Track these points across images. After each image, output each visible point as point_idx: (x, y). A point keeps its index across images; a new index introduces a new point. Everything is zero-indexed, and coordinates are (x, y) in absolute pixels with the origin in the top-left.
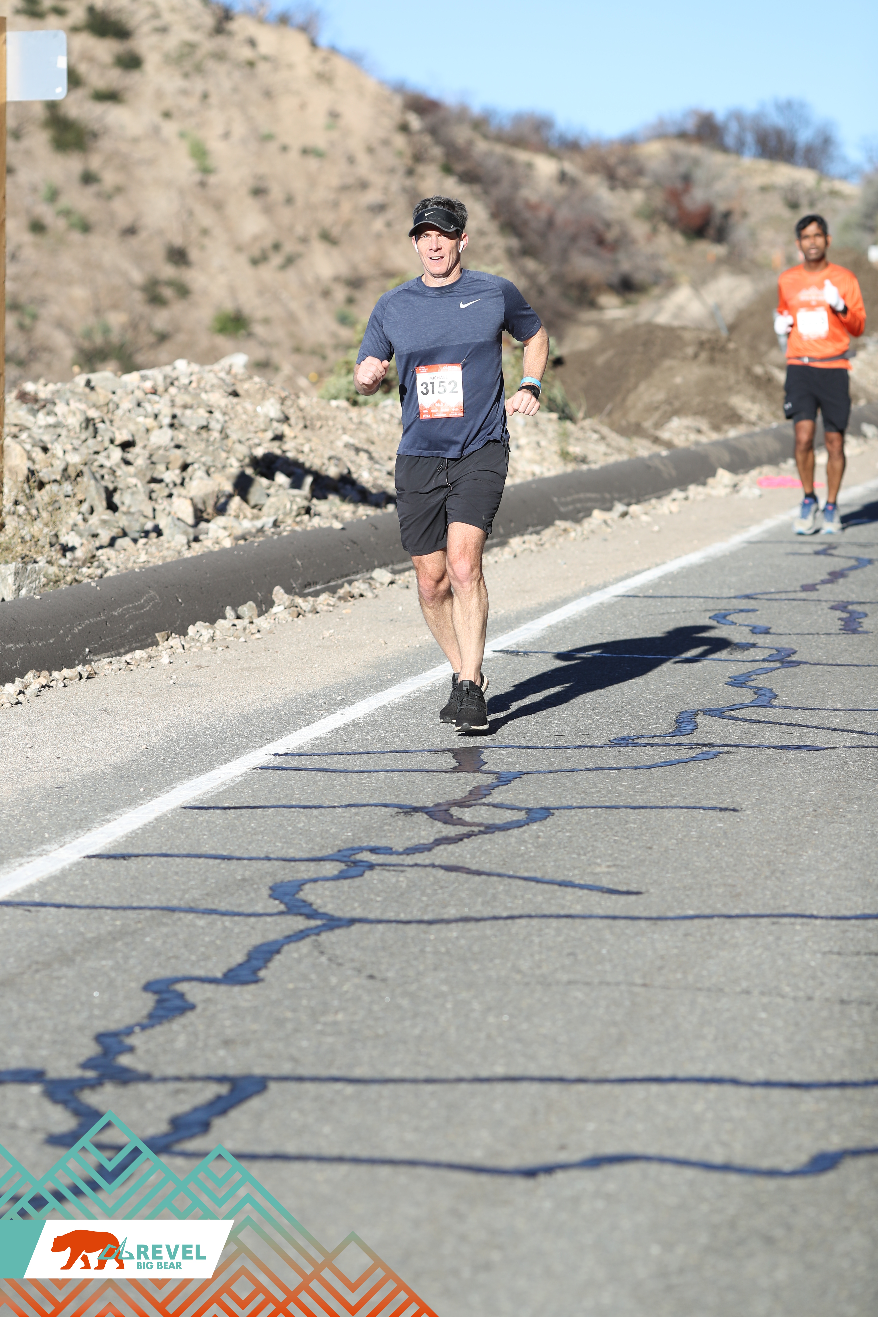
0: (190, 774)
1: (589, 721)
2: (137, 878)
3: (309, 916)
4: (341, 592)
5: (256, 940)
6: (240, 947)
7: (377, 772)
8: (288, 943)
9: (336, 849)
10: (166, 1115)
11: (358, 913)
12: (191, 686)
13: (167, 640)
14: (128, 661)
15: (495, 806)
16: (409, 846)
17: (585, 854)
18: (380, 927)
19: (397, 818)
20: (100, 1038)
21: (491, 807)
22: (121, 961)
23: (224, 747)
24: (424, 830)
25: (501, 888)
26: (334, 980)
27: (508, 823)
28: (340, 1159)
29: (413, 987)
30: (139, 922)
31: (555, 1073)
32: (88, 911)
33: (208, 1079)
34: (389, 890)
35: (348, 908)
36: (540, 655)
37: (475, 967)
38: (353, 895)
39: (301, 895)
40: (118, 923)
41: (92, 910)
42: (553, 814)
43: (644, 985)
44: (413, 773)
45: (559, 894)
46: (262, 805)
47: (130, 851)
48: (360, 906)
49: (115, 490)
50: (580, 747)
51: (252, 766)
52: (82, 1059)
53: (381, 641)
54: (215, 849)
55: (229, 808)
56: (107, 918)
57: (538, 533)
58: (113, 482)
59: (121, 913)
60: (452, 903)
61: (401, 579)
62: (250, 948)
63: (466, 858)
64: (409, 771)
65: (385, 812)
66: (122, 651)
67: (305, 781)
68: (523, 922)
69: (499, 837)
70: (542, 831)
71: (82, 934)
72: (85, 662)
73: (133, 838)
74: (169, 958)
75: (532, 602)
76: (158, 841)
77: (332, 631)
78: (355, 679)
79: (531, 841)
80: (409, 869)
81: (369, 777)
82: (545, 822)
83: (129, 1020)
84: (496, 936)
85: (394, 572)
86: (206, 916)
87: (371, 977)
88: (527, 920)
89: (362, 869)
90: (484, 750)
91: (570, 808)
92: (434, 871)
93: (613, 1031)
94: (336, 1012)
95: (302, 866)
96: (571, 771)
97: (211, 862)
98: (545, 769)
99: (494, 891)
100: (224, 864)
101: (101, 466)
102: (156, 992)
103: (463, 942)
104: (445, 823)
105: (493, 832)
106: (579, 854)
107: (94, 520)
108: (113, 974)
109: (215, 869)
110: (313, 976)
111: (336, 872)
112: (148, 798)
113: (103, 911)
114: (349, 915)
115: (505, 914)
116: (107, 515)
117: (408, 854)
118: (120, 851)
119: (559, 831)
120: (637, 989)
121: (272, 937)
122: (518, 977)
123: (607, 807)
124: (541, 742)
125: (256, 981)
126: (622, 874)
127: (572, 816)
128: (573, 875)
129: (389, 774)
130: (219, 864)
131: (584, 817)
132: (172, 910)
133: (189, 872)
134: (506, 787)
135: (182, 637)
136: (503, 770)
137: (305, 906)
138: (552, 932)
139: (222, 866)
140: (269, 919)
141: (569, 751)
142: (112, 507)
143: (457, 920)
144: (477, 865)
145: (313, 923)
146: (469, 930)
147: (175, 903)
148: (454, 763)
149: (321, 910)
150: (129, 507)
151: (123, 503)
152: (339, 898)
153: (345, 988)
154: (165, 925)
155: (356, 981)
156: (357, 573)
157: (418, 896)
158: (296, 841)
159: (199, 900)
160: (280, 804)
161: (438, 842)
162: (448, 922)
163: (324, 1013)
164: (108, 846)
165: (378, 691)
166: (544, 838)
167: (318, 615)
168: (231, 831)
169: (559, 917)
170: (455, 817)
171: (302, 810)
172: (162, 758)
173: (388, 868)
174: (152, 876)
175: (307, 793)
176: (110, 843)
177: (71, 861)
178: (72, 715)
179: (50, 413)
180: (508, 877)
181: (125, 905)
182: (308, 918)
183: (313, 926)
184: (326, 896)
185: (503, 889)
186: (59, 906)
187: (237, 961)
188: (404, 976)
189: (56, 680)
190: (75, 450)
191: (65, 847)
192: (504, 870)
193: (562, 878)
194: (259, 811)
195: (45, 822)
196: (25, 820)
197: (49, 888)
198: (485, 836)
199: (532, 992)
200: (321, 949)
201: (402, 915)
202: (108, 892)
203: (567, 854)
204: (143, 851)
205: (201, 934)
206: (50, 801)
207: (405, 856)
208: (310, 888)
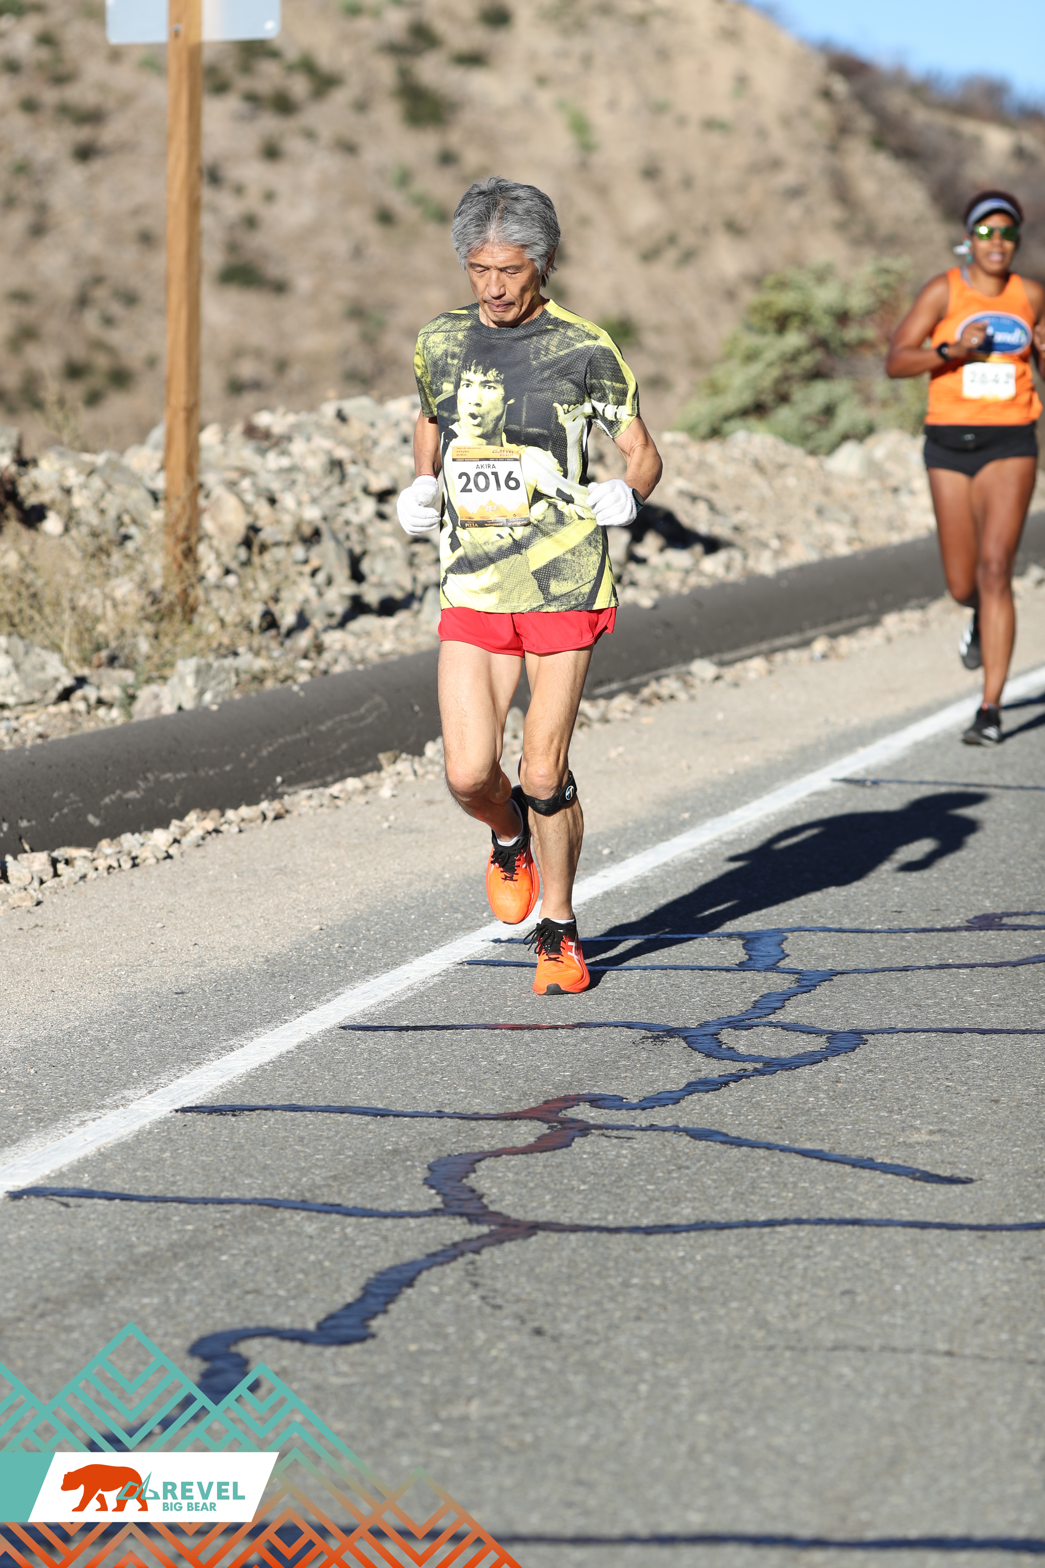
0: (368, 972)
1: (944, 889)
2: (241, 1147)
3: (473, 1219)
4: (646, 692)
5: (385, 1260)
6: (358, 1271)
8: (428, 1268)
9: (542, 1099)
11: (542, 1215)
12: (411, 831)
13: (394, 762)
14: (336, 794)
15: (785, 1027)
16: (648, 1095)
17: (900, 1112)
18: (573, 1237)
19: (641, 1046)
21: (780, 1029)
22: (173, 1298)
23: (428, 928)
24: (676, 1067)
25: (768, 1169)
26: (481, 1336)
27: (797, 1057)
29: (595, 1353)
30: (222, 1226)
31: (781, 1528)
32: (153, 1204)
34: (602, 1171)
35: (534, 1204)
36: (894, 786)
37: (697, 1317)
38: (546, 1180)
39: (472, 1180)
40: (190, 1227)
41: (160, 1205)
42: (865, 1042)
43: (949, 1354)
44: (681, 972)
45: (850, 1180)
46: (455, 1023)
47: (247, 1099)
48: (553, 1199)
49: (364, 553)
50: (924, 930)
51: (458, 960)
53: (684, 764)
54: (368, 1099)
55: (407, 1028)
56: (176, 1219)
57: (922, 607)
58: (362, 542)
59: (200, 1209)
60: (689, 1195)
61: (730, 673)
62: (372, 1275)
63: (726, 1115)
64: (675, 968)
65: (627, 1037)
66: (330, 779)
67: (526, 984)
68: (786, 1230)
69: (781, 1079)
70: (845, 1071)
71: (131, 1246)
72: (275, 796)
73: (257, 1078)
74: (248, 1292)
75: (896, 707)
76: (291, 1083)
77: (621, 749)
78: (636, 822)
79: (825, 1088)
80: (638, 1134)
81: (617, 979)
82: (852, 1055)
84: (740, 1258)
85: (722, 664)
86: (322, 1216)
87: (538, 1332)
88: (795, 1227)
89: (571, 1133)
90: (789, 935)
91: (892, 1031)
92: (675, 1138)
93: (886, 1441)
94: (469, 1399)
95: (485, 1128)
96: (905, 969)
97: (356, 1119)
98: (868, 966)
99: (754, 1175)
101: (347, 523)
102: (205, 1358)
103: (690, 1266)
104: (708, 1056)
105: (775, 1072)
106: (891, 1112)
107: (332, 595)
108: (153, 1322)
109: (359, 1132)
110: (451, 1330)
111: (532, 1140)
112: (299, 1011)
113: (174, 1204)
114: (531, 1217)
115: (762, 1218)
116: (350, 589)
117: (644, 1109)
118: (231, 1100)
119: (870, 1071)
120: (935, 1361)
121: (410, 1254)
122: (759, 1334)
123: (945, 1031)
124: (871, 922)
125: (362, 1339)
126: (948, 1148)
127: (892, 1046)
128: (876, 1148)
129: (647, 973)
130: (367, 1124)
131: (910, 1046)
132: (275, 1204)
133: (319, 1138)
134: (807, 995)
135: (417, 759)
136: (809, 968)
137: (471, 1199)
138: (827, 1252)
139: (370, 1127)
140: (412, 1222)
141: (908, 937)
142: (357, 576)
143: (689, 1228)
144: (740, 1128)
145: (476, 1231)
146: (704, 1247)
147: (284, 1192)
148: (742, 955)
149: (492, 1208)
150: (381, 576)
151: (373, 572)
152: (526, 1186)
153: (494, 1353)
154: (258, 1231)
155: (514, 1338)
156: (668, 665)
157: (641, 1183)
158: (489, 1084)
159: (319, 1187)
160: (481, 1022)
161: (690, 1089)
162: (676, 1230)
163: (449, 1401)
164: (217, 1092)
165: (662, 841)
166: (845, 1082)
167: (608, 726)
168: (399, 1068)
169: (841, 1222)
170: (724, 1046)
171: (510, 1032)
172: (337, 945)
173: (609, 1132)
174: (264, 1146)
175: (523, 1004)
176: (221, 1086)
177: (156, 1117)
178: (235, 876)
179: (284, 453)
180: (781, 1150)
181: (210, 1196)
182: (471, 1222)
183: (475, 1236)
184: (507, 1182)
185: (769, 1173)
186: (110, 1197)
187: (344, 1297)
188: (588, 1330)
189: (229, 823)
190: (314, 501)
191: (155, 1093)
192: (777, 1137)
193: (859, 1152)
194: (448, 1033)
195: (140, 1051)
196: (115, 1047)
197: (109, 1165)
198: (761, 1078)
199: (776, 1365)
200: (475, 1279)
201: (611, 1217)
202: (191, 1172)
203: (875, 1110)
204: (264, 1100)
205: (305, 1249)
206: (158, 1016)
207: (639, 1111)
208: (487, 1167)
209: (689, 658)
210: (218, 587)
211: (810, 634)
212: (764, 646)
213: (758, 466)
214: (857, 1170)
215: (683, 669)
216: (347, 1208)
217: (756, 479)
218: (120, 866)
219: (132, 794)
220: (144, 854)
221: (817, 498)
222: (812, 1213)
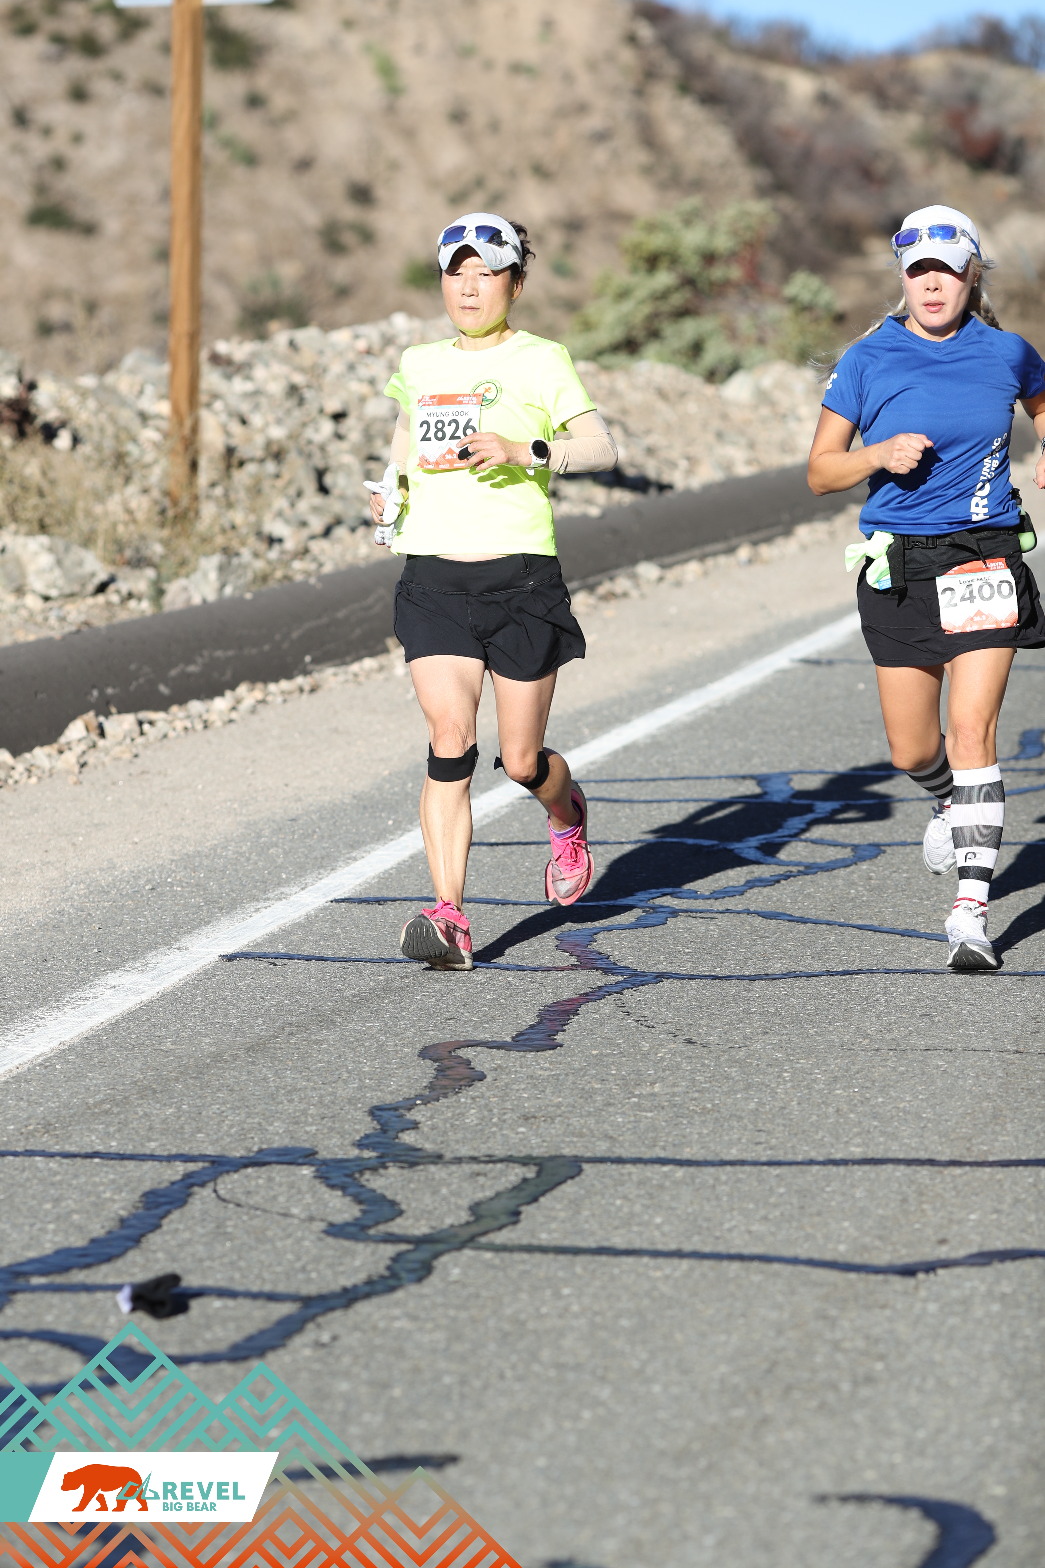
3: (606, 971)
4: (601, 591)
5: (548, 998)
6: (529, 1006)
7: (668, 801)
8: (586, 1002)
10: (465, 1202)
11: (664, 967)
14: (357, 672)
15: (814, 842)
17: (928, 899)
18: (692, 982)
19: (698, 856)
20: (375, 1112)
21: (809, 844)
22: (390, 1023)
25: (833, 938)
26: (646, 1046)
27: (831, 862)
28: (679, 1254)
29: (742, 1054)
31: (923, 1155)
32: (343, 963)
33: (509, 1160)
34: (699, 940)
35: (653, 962)
36: (847, 666)
37: (812, 1032)
38: (656, 945)
39: (594, 946)
40: (381, 978)
41: (349, 963)
42: (884, 852)
43: (1018, 1052)
45: (902, 945)
46: (535, 840)
47: (385, 894)
48: (666, 959)
49: (326, 469)
52: (358, 1138)
53: (654, 648)
54: (486, 893)
55: (497, 844)
56: (368, 972)
57: (829, 519)
58: (324, 459)
60: (776, 955)
61: (671, 575)
62: (542, 1008)
63: (786, 903)
66: (348, 659)
68: (864, 977)
69: (822, 878)
70: (874, 872)
71: (340, 990)
72: (306, 673)
73: (387, 879)
74: (448, 1019)
76: (416, 882)
78: (628, 693)
79: (862, 883)
80: (719, 916)
81: (659, 808)
82: (876, 861)
83: (408, 1092)
85: (663, 567)
87: (690, 1042)
88: (869, 975)
89: (663, 915)
90: (793, 776)
91: (904, 844)
92: (750, 918)
93: (986, 1104)
94: (653, 1084)
96: (901, 800)
97: (483, 907)
99: (824, 942)
100: (498, 910)
101: (310, 442)
102: (433, 1060)
103: (794, 1000)
104: (756, 862)
105: (816, 873)
106: (921, 899)
107: (303, 506)
109: (488, 915)
110: (620, 1041)
111: (633, 920)
112: (400, 832)
113: (361, 963)
114: (653, 970)
115: (841, 969)
117: (716, 899)
118: (373, 894)
119: (895, 872)
120: (1009, 1057)
121: (565, 995)
122: (865, 1042)
125: (554, 1048)
127: (907, 854)
129: (682, 804)
130: (493, 910)
137: (600, 959)
138: (900, 990)
139: (497, 912)
140: (560, 974)
142: (323, 490)
143: (784, 976)
144: (800, 911)
145: (612, 979)
146: (801, 988)
148: (758, 791)
149: (621, 964)
150: (344, 490)
151: (336, 485)
152: (641, 950)
153: (660, 1055)
155: (672, 1046)
156: (617, 567)
157: (734, 948)
161: (750, 885)
162: (774, 978)
163: (638, 1084)
164: (358, 888)
165: (657, 707)
166: (876, 879)
168: (502, 871)
169: (905, 972)
172: (410, 785)
173: (694, 914)
176: (360, 885)
177: (316, 906)
178: (297, 735)
179: (248, 378)
180: (839, 926)
181: (387, 957)
182: (606, 973)
183: (614, 982)
184: (625, 947)
185: (835, 940)
186: (308, 959)
187: (526, 1022)
188: (728, 1041)
189: (274, 694)
190: (279, 422)
191: (307, 890)
192: (833, 917)
193: (904, 926)
194: (533, 847)
195: (280, 861)
196: (256, 858)
197: (294, 938)
198: (806, 877)
199: (886, 1060)
200: (625, 1009)
201: (718, 970)
202: (364, 942)
203: (907, 898)
204: (400, 894)
205: (481, 991)
206: (283, 836)
207: (712, 901)
208: (604, 938)
209: (634, 561)
210: (209, 497)
211: (734, 542)
212: (697, 552)
213: (662, 394)
214: (906, 938)
215: (630, 570)
216: (502, 965)
217: (661, 405)
218: (193, 728)
219: (192, 669)
220: (212, 717)
221: (716, 424)
222: (879, 966)
